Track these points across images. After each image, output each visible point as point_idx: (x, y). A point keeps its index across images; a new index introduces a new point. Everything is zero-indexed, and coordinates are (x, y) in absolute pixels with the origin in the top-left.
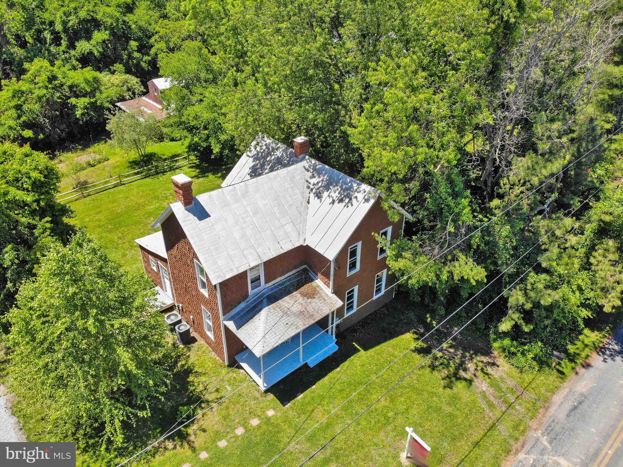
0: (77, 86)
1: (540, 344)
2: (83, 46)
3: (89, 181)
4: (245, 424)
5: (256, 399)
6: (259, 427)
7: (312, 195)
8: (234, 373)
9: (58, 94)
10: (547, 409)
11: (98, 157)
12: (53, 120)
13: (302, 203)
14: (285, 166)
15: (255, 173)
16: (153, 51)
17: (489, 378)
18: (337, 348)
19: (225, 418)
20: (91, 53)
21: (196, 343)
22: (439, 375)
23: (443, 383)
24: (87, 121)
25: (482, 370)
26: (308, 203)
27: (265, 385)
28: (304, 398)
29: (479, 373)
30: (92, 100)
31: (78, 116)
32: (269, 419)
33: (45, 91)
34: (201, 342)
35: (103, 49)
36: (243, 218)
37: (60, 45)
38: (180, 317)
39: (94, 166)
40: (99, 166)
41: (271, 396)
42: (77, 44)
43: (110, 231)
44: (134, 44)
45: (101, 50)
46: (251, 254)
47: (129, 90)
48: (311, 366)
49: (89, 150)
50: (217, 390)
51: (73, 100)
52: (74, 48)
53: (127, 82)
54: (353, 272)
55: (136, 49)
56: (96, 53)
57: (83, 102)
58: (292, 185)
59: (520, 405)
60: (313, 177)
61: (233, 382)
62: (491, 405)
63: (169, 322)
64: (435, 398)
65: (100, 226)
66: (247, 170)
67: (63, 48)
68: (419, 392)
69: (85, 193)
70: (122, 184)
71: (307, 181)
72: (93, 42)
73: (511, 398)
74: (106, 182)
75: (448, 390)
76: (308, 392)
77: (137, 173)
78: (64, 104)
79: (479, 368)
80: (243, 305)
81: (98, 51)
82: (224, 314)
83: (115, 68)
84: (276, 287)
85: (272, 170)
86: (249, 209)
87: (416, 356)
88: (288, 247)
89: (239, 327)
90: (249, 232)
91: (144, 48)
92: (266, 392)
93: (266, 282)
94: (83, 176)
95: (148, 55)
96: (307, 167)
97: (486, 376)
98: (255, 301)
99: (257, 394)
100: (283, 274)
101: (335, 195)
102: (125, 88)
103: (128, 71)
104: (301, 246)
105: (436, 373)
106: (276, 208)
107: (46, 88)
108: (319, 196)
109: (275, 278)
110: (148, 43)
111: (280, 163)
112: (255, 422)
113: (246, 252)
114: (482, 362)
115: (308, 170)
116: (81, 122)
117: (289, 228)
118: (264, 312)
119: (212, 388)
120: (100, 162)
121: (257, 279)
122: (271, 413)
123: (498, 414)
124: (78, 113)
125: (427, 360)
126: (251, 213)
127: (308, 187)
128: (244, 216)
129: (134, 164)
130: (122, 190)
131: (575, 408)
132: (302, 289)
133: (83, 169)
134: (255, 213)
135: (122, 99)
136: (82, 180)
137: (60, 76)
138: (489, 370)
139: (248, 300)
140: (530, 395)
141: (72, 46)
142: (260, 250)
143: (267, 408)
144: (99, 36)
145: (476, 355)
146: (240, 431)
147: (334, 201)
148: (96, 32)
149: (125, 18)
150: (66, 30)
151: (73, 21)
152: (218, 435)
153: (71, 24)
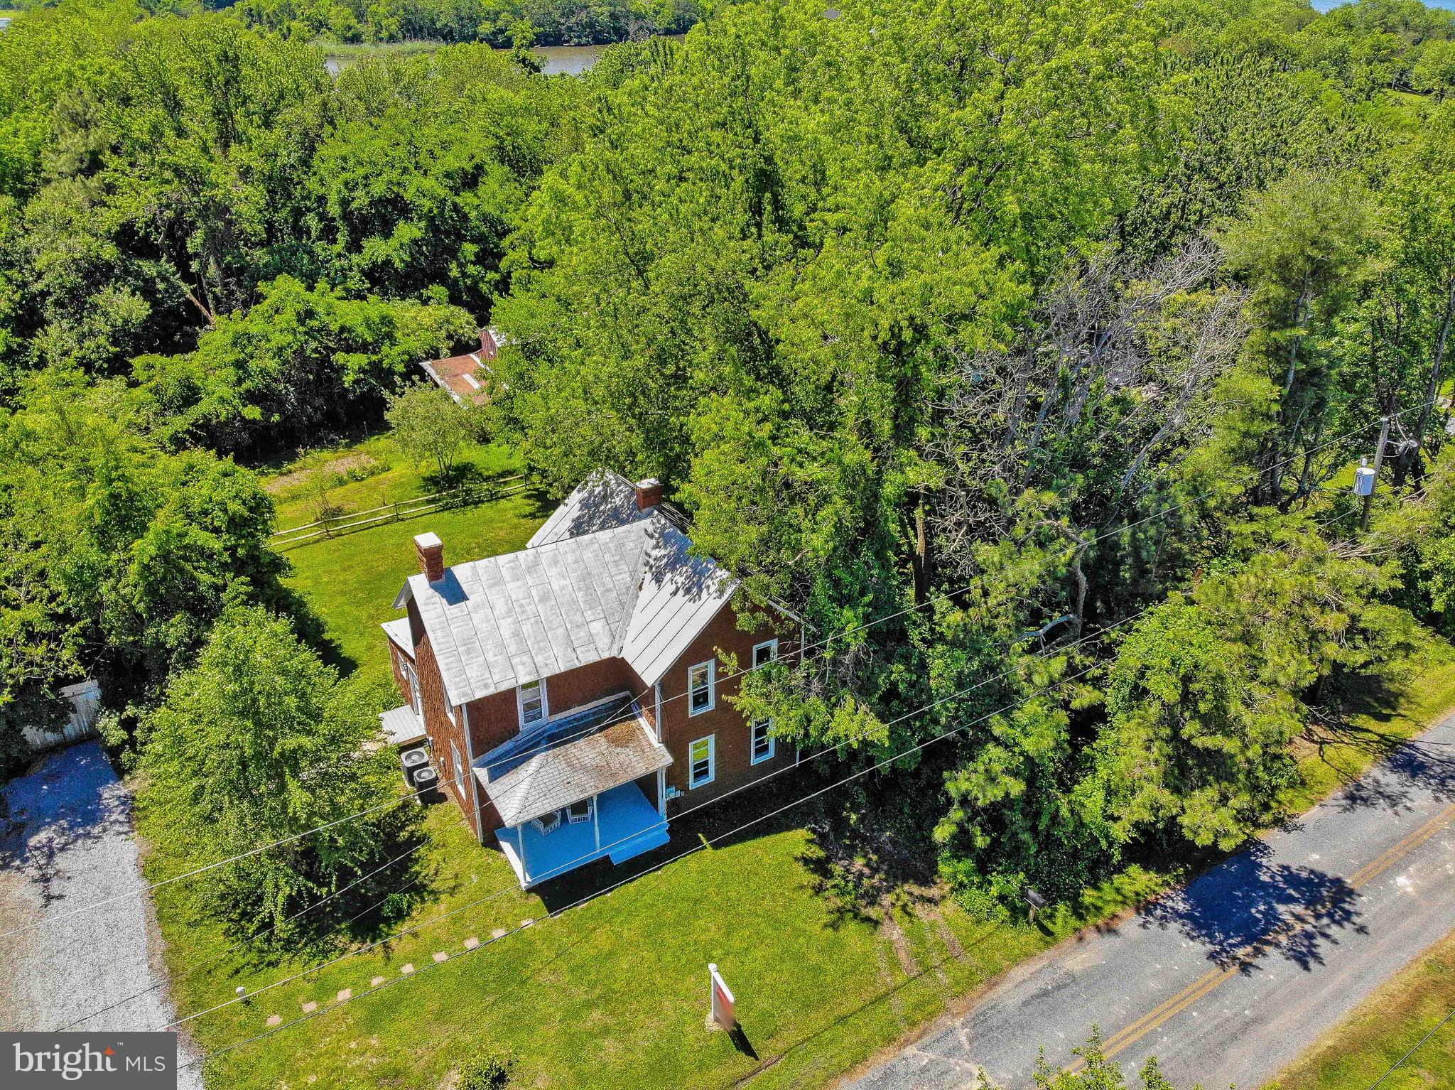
0: (350, 331)
1: (1021, 876)
2: (376, 248)
3: (346, 507)
4: (482, 933)
5: (511, 900)
6: (503, 940)
7: (649, 576)
8: (488, 856)
9: (314, 345)
10: (992, 986)
11: (374, 462)
12: (304, 389)
13: (628, 589)
14: (622, 522)
16: (503, 264)
17: (911, 922)
18: (667, 839)
19: (455, 920)
20: (388, 262)
21: (445, 804)
22: (822, 907)
23: (826, 918)
24: (362, 393)
25: (904, 907)
26: (640, 588)
27: (528, 879)
28: (587, 909)
29: (897, 912)
30: (374, 358)
31: (346, 385)
32: (521, 931)
33: (290, 338)
34: (453, 802)
35: (412, 255)
36: (522, 606)
37: (334, 241)
38: (426, 759)
39: (363, 479)
40: (371, 480)
41: (536, 899)
42: (364, 243)
43: (358, 604)
44: (470, 249)
45: (407, 258)
46: (523, 664)
47: (450, 337)
48: (615, 862)
49: (359, 447)
50: (456, 877)
51: (339, 358)
52: (359, 249)
53: (448, 321)
54: (702, 711)
55: (473, 258)
56: (398, 264)
57: (357, 361)
58: (617, 558)
59: (946, 972)
60: (657, 547)
61: (483, 870)
62: (894, 964)
63: (409, 764)
64: (801, 940)
65: (343, 593)
66: (568, 523)
67: (339, 247)
69: (334, 530)
70: (399, 520)
71: (647, 554)
72: (393, 242)
73: (935, 959)
74: (374, 514)
75: (830, 931)
76: (596, 900)
77: (429, 502)
78: (324, 362)
79: (900, 903)
80: (508, 745)
81: (402, 260)
82: (475, 756)
83: (430, 294)
84: (569, 722)
86: (534, 592)
87: (800, 868)
88: (588, 657)
89: (493, 777)
90: (527, 629)
91: (489, 257)
92: (531, 891)
93: (552, 712)
94: (335, 497)
95: (496, 270)
96: (650, 529)
97: (907, 918)
98: (528, 741)
99: (515, 895)
100: (585, 701)
101: (680, 580)
102: (443, 333)
103: (454, 300)
104: (614, 658)
105: (819, 901)
106: (581, 594)
107: (294, 332)
108: (658, 579)
109: (569, 708)
110: (497, 246)
112: (498, 933)
113: (515, 661)
114: (911, 894)
115: (651, 536)
116: (351, 396)
117: (597, 627)
118: (537, 761)
119: (447, 873)
120: (373, 474)
121: (532, 707)
122: (527, 923)
123: (900, 979)
124: (348, 380)
125: (816, 879)
126: (536, 599)
127: (647, 564)
128: (523, 602)
129: (432, 481)
130: (397, 532)
131: (1046, 993)
132: (610, 731)
133: (341, 482)
134: (544, 599)
135: (434, 354)
136: (333, 505)
137: (320, 310)
138: (919, 909)
139: (519, 736)
140: (972, 960)
141: (354, 247)
142: (539, 659)
143: (524, 916)
144: (407, 231)
145: (905, 881)
146: (472, 943)
147: (678, 589)
148: (401, 223)
149: (458, 200)
150: (346, 216)
151: (360, 200)
152: (437, 944)
153: (354, 205)
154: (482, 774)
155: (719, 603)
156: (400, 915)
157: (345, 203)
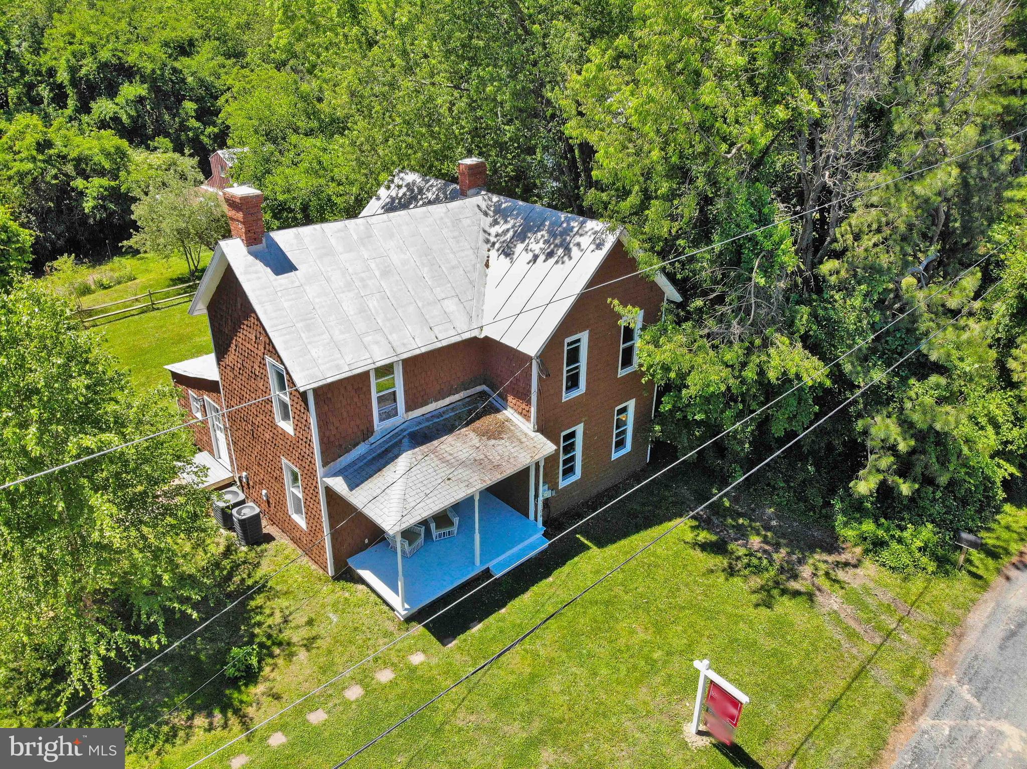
0: (87, 160)
1: (930, 526)
2: (103, 107)
4: (364, 678)
5: (387, 634)
6: (393, 684)
7: (493, 254)
8: (346, 590)
9: (53, 172)
10: (960, 637)
11: (117, 274)
13: (474, 265)
16: (220, 120)
17: (842, 588)
18: (545, 543)
19: (324, 670)
20: (116, 118)
21: (273, 543)
22: (745, 586)
23: (755, 598)
24: (101, 220)
25: (827, 574)
26: (487, 266)
27: (407, 606)
28: (485, 630)
29: (822, 581)
30: (113, 183)
31: (87, 211)
32: (413, 670)
33: (30, 166)
34: (282, 541)
35: (137, 112)
36: (362, 280)
37: (65, 106)
38: (242, 497)
40: (119, 287)
41: (418, 629)
42: (93, 105)
44: (189, 106)
45: (133, 113)
46: (377, 343)
48: (498, 574)
49: (104, 267)
50: (310, 622)
51: (79, 183)
52: (88, 110)
53: (175, 164)
54: (575, 394)
55: (193, 114)
56: (125, 119)
58: (456, 234)
59: (908, 632)
60: (495, 223)
61: (343, 607)
62: (852, 635)
63: (221, 504)
64: (741, 625)
67: (68, 110)
68: (711, 615)
69: (88, 321)
70: (154, 309)
71: (485, 231)
72: (119, 99)
73: (890, 622)
74: (128, 304)
75: (763, 611)
76: (491, 619)
78: (64, 189)
79: (821, 573)
80: (361, 449)
81: (130, 116)
82: (325, 464)
83: (156, 144)
84: (427, 420)
86: (373, 266)
87: (698, 554)
88: (447, 336)
89: (352, 486)
90: (373, 304)
91: (206, 114)
92: (409, 620)
93: (409, 408)
94: (88, 301)
95: (214, 125)
96: (484, 207)
97: (837, 586)
98: (386, 442)
99: (390, 626)
100: (441, 396)
101: (537, 247)
103: (179, 148)
104: (475, 339)
105: (738, 581)
106: (426, 269)
107: (34, 160)
108: (507, 252)
109: (425, 403)
110: (213, 106)
112: (385, 676)
113: (367, 339)
114: (826, 562)
115: (486, 214)
116: (91, 221)
117: (451, 306)
118: (404, 461)
119: (300, 619)
120: (119, 283)
121: (388, 400)
122: (417, 659)
123: (868, 649)
124: (88, 205)
125: (721, 561)
126: (377, 273)
127: (487, 241)
128: (363, 275)
129: (179, 281)
130: (155, 317)
131: (1013, 634)
132: (477, 424)
133: (90, 292)
134: (386, 273)
137: (58, 143)
138: (841, 575)
139: (372, 440)
140: (924, 615)
141: (84, 108)
142: (394, 337)
143: (411, 650)
144: (130, 90)
145: (813, 551)
146: (354, 693)
147: (536, 257)
148: (126, 85)
149: (177, 65)
150: (74, 82)
151: (88, 67)
152: (310, 704)
153: (84, 71)
154: (338, 484)
155: (599, 256)
156: (250, 676)
157: (73, 71)
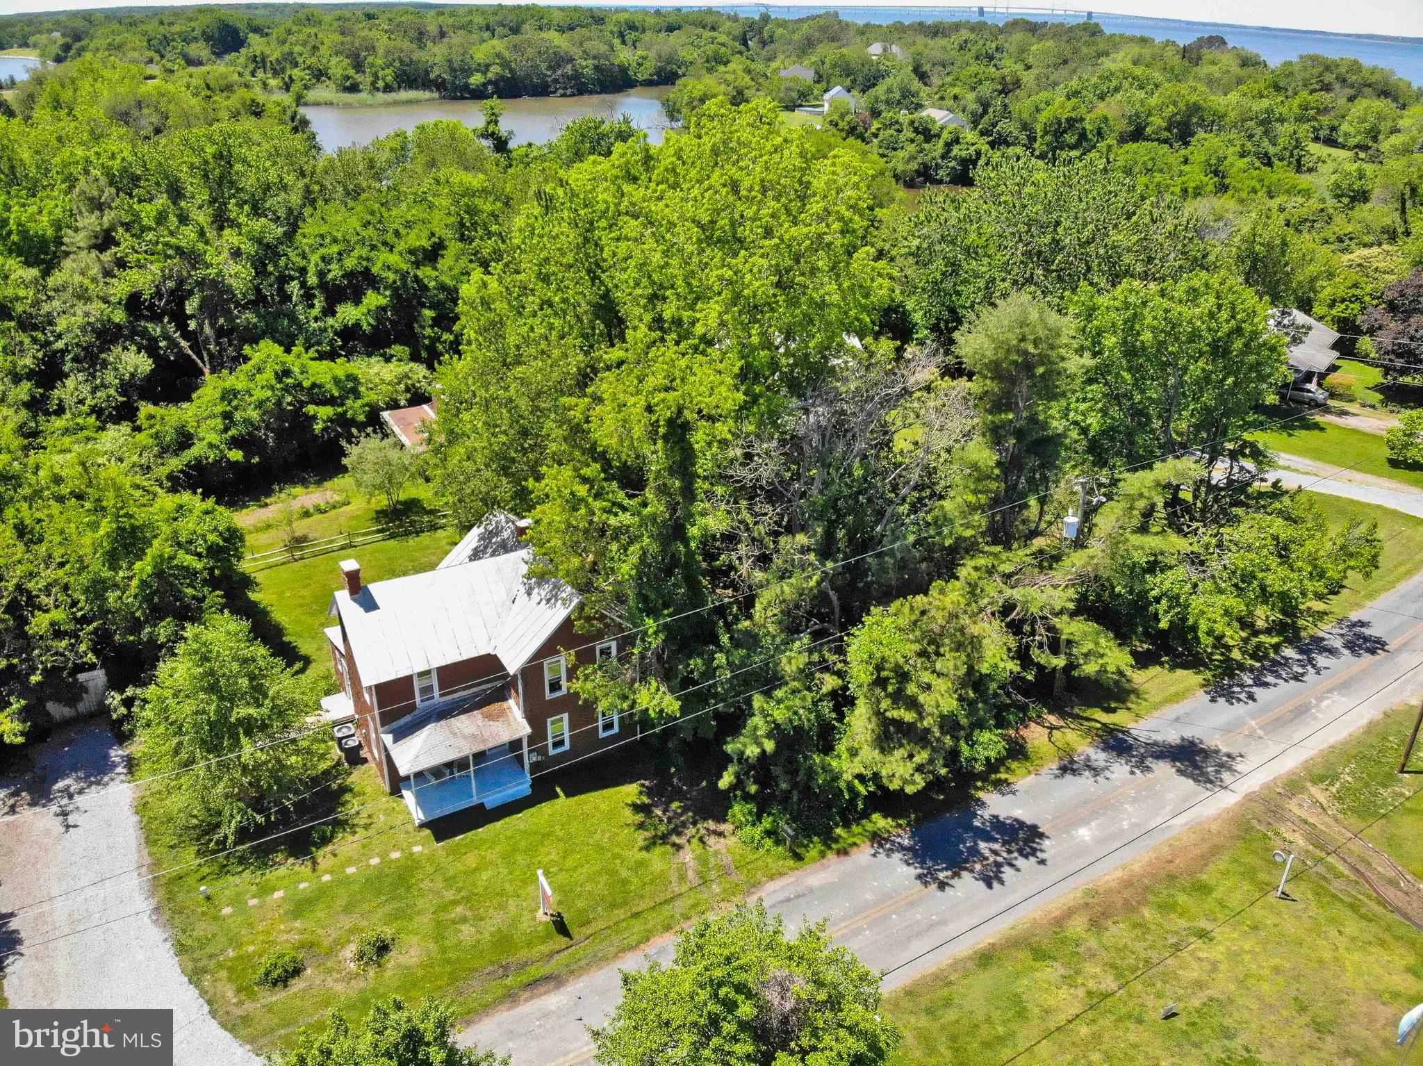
0: (320, 386)
3: (311, 536)
4: (383, 855)
5: (407, 832)
6: (398, 860)
7: (522, 591)
8: (391, 802)
9: (289, 399)
10: (750, 893)
11: (337, 498)
12: (280, 434)
13: (504, 603)
14: (507, 551)
15: (476, 555)
16: (456, 328)
17: (704, 848)
18: (528, 791)
19: (365, 846)
20: (357, 325)
21: (367, 765)
23: (642, 843)
24: (329, 440)
25: (701, 838)
26: (515, 600)
27: (423, 819)
28: (463, 839)
29: (695, 841)
30: (340, 410)
31: (316, 432)
32: (411, 854)
33: (269, 393)
34: (371, 765)
35: (378, 319)
37: (312, 306)
38: (352, 731)
39: (325, 512)
40: (333, 512)
41: (428, 832)
42: (338, 308)
43: (312, 615)
44: (428, 314)
46: (418, 657)
47: (407, 390)
48: (488, 806)
49: (328, 484)
50: (370, 816)
51: (311, 409)
52: (334, 314)
53: (407, 376)
54: (557, 694)
55: (431, 322)
56: (365, 327)
57: (325, 412)
58: (497, 579)
59: (719, 884)
61: (389, 812)
62: (682, 878)
63: (339, 735)
64: (618, 861)
65: (301, 606)
66: (469, 552)
67: (316, 312)
69: (298, 554)
70: (352, 547)
73: (713, 875)
74: (331, 542)
75: (643, 852)
76: (470, 834)
77: (379, 531)
78: (297, 413)
79: (699, 835)
80: (407, 719)
81: (369, 324)
82: (383, 726)
83: (392, 352)
84: (454, 703)
85: (493, 555)
87: (628, 812)
91: (445, 321)
92: (423, 826)
93: (443, 694)
94: (301, 527)
95: (451, 332)
96: (526, 557)
97: (701, 846)
98: (422, 715)
99: (409, 827)
101: (544, 593)
102: (402, 387)
103: (414, 357)
104: (489, 654)
105: (639, 833)
107: (272, 388)
108: (529, 593)
111: (504, 548)
112: (395, 855)
114: (708, 829)
115: (526, 561)
116: (320, 441)
118: (429, 729)
119: (364, 814)
120: (334, 507)
121: (427, 690)
122: (417, 849)
123: (684, 888)
125: (639, 818)
129: (381, 515)
131: (789, 900)
132: (486, 709)
133: (307, 514)
135: (394, 405)
136: (298, 534)
137: (296, 370)
139: (414, 713)
140: (739, 876)
141: (329, 311)
142: (431, 654)
143: (416, 844)
144: (373, 300)
145: (705, 820)
146: (375, 861)
147: (541, 601)
148: (369, 292)
149: (419, 273)
150: (323, 285)
151: (335, 272)
152: (349, 861)
153: (330, 276)
154: (388, 739)
155: (565, 613)
156: (325, 841)
157: (321, 274)
